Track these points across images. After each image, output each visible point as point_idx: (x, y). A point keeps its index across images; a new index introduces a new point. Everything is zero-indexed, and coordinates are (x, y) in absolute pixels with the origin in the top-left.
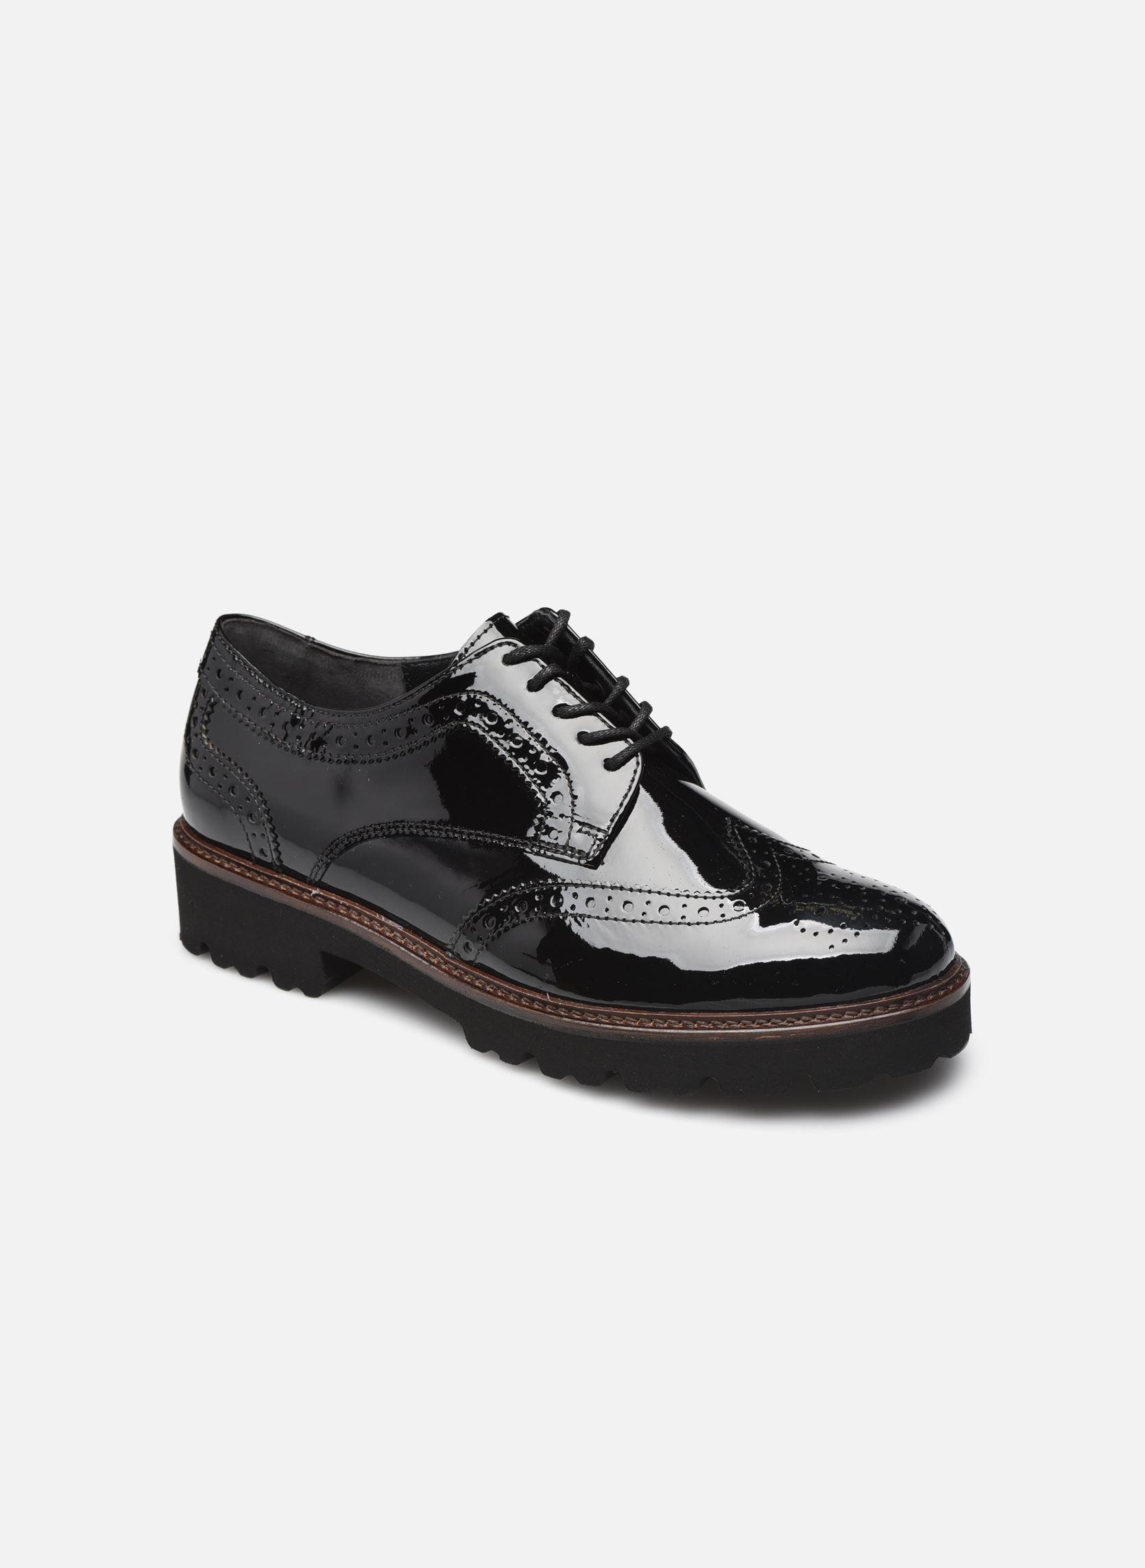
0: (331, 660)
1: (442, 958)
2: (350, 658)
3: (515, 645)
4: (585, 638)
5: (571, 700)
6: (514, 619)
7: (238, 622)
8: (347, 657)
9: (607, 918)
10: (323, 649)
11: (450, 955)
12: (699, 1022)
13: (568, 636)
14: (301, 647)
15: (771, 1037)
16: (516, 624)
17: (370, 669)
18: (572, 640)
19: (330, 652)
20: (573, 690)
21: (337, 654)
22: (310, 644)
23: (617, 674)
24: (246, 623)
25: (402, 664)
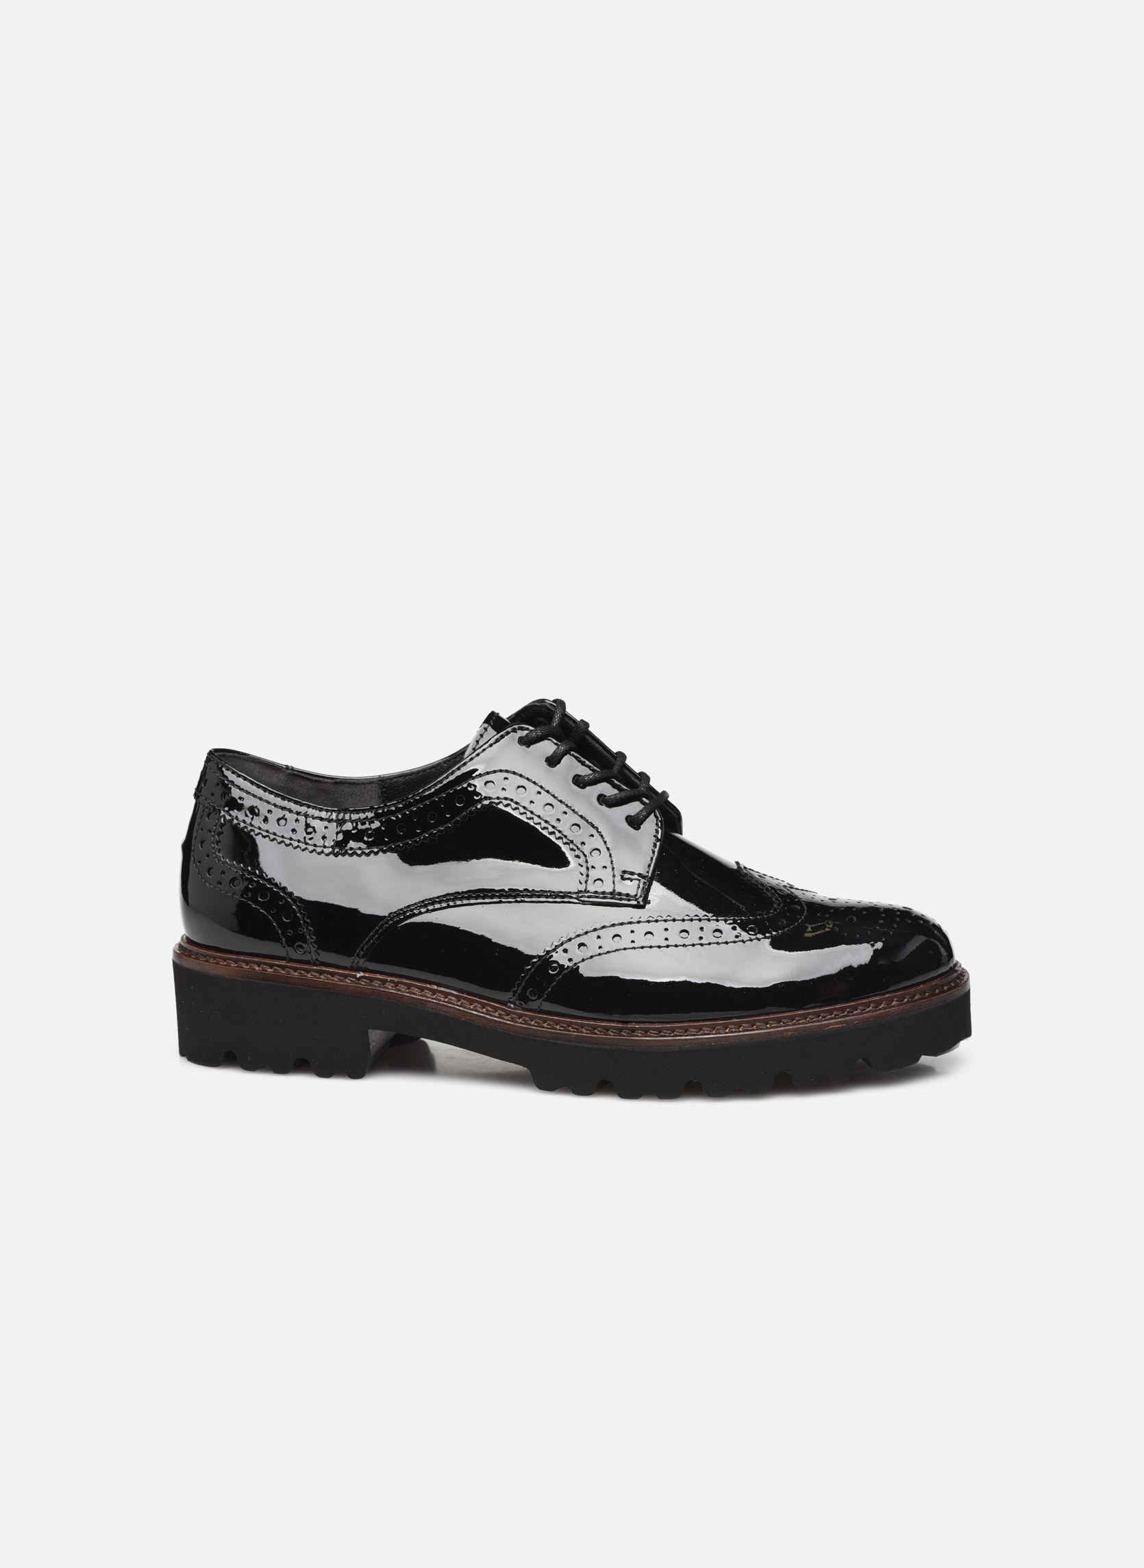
0: (310, 785)
1: (503, 1010)
2: (329, 780)
3: (527, 729)
4: (582, 720)
5: (584, 771)
6: (505, 714)
7: (224, 756)
8: (326, 780)
9: (668, 946)
10: (303, 775)
11: (512, 1006)
12: (771, 1022)
13: (567, 720)
14: (282, 776)
15: (837, 1026)
16: (507, 718)
17: (348, 790)
18: (571, 723)
19: (309, 777)
20: (587, 762)
21: (317, 778)
22: (289, 771)
23: (614, 749)
24: (230, 757)
25: (379, 781)
